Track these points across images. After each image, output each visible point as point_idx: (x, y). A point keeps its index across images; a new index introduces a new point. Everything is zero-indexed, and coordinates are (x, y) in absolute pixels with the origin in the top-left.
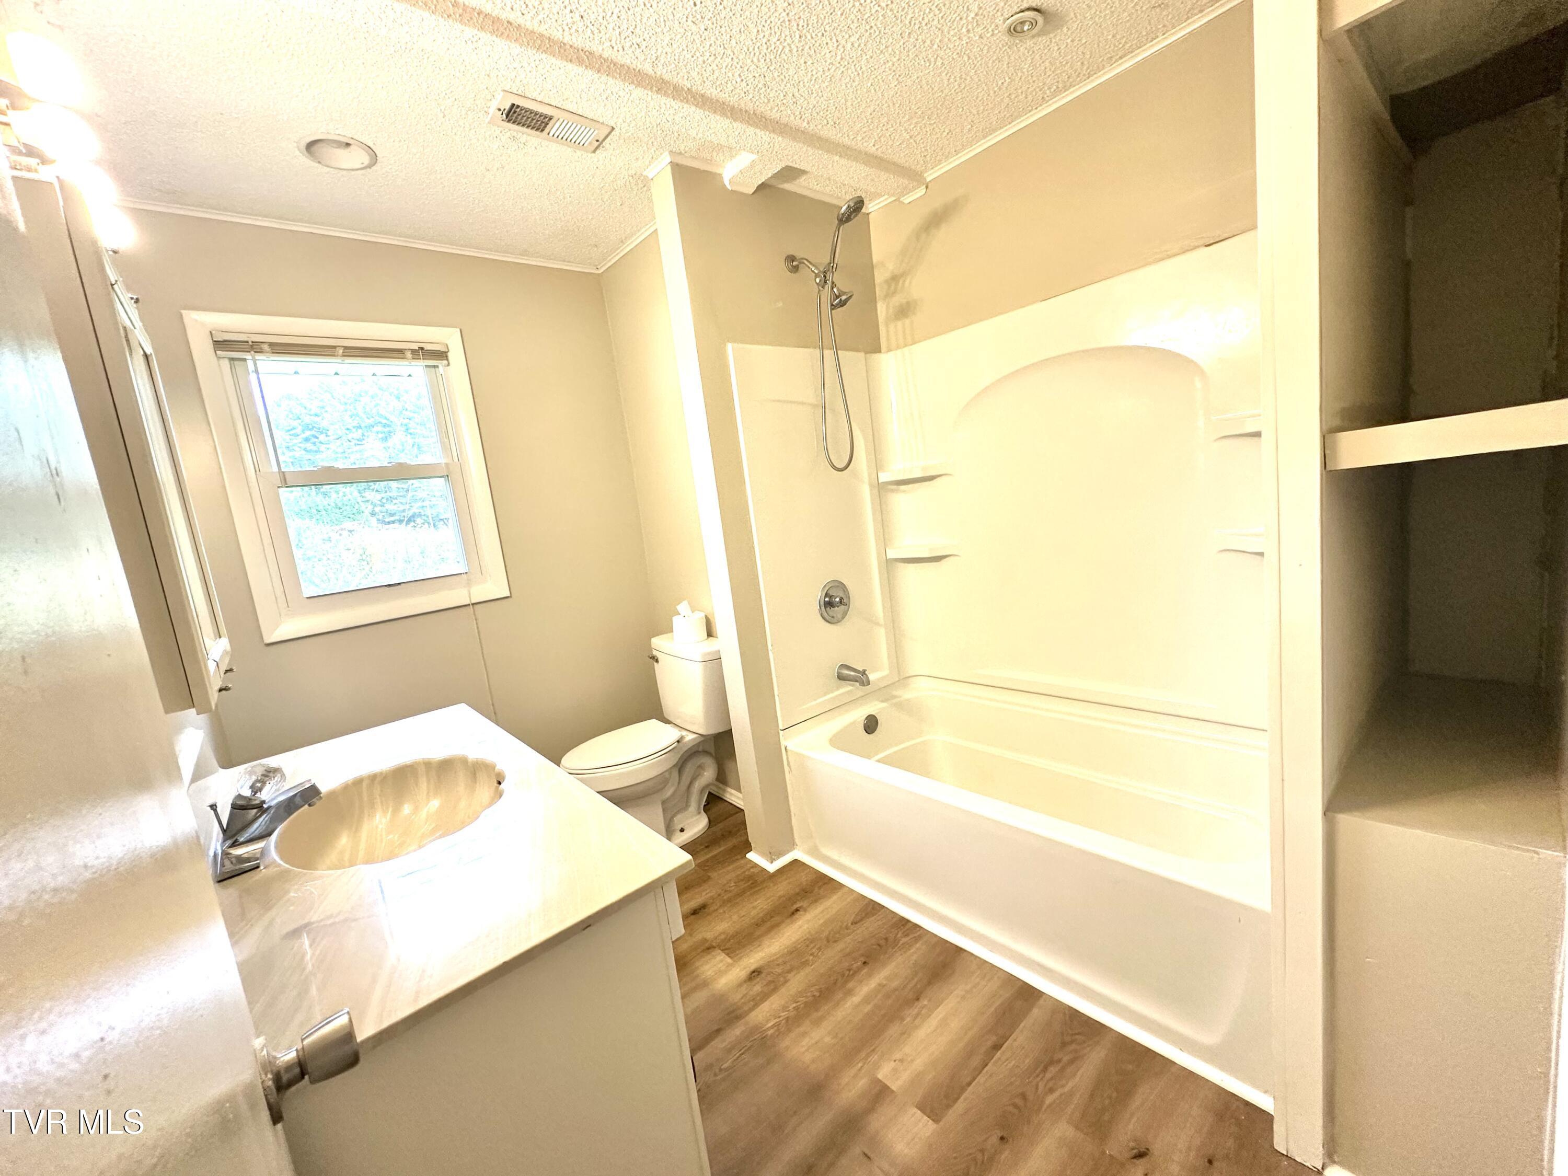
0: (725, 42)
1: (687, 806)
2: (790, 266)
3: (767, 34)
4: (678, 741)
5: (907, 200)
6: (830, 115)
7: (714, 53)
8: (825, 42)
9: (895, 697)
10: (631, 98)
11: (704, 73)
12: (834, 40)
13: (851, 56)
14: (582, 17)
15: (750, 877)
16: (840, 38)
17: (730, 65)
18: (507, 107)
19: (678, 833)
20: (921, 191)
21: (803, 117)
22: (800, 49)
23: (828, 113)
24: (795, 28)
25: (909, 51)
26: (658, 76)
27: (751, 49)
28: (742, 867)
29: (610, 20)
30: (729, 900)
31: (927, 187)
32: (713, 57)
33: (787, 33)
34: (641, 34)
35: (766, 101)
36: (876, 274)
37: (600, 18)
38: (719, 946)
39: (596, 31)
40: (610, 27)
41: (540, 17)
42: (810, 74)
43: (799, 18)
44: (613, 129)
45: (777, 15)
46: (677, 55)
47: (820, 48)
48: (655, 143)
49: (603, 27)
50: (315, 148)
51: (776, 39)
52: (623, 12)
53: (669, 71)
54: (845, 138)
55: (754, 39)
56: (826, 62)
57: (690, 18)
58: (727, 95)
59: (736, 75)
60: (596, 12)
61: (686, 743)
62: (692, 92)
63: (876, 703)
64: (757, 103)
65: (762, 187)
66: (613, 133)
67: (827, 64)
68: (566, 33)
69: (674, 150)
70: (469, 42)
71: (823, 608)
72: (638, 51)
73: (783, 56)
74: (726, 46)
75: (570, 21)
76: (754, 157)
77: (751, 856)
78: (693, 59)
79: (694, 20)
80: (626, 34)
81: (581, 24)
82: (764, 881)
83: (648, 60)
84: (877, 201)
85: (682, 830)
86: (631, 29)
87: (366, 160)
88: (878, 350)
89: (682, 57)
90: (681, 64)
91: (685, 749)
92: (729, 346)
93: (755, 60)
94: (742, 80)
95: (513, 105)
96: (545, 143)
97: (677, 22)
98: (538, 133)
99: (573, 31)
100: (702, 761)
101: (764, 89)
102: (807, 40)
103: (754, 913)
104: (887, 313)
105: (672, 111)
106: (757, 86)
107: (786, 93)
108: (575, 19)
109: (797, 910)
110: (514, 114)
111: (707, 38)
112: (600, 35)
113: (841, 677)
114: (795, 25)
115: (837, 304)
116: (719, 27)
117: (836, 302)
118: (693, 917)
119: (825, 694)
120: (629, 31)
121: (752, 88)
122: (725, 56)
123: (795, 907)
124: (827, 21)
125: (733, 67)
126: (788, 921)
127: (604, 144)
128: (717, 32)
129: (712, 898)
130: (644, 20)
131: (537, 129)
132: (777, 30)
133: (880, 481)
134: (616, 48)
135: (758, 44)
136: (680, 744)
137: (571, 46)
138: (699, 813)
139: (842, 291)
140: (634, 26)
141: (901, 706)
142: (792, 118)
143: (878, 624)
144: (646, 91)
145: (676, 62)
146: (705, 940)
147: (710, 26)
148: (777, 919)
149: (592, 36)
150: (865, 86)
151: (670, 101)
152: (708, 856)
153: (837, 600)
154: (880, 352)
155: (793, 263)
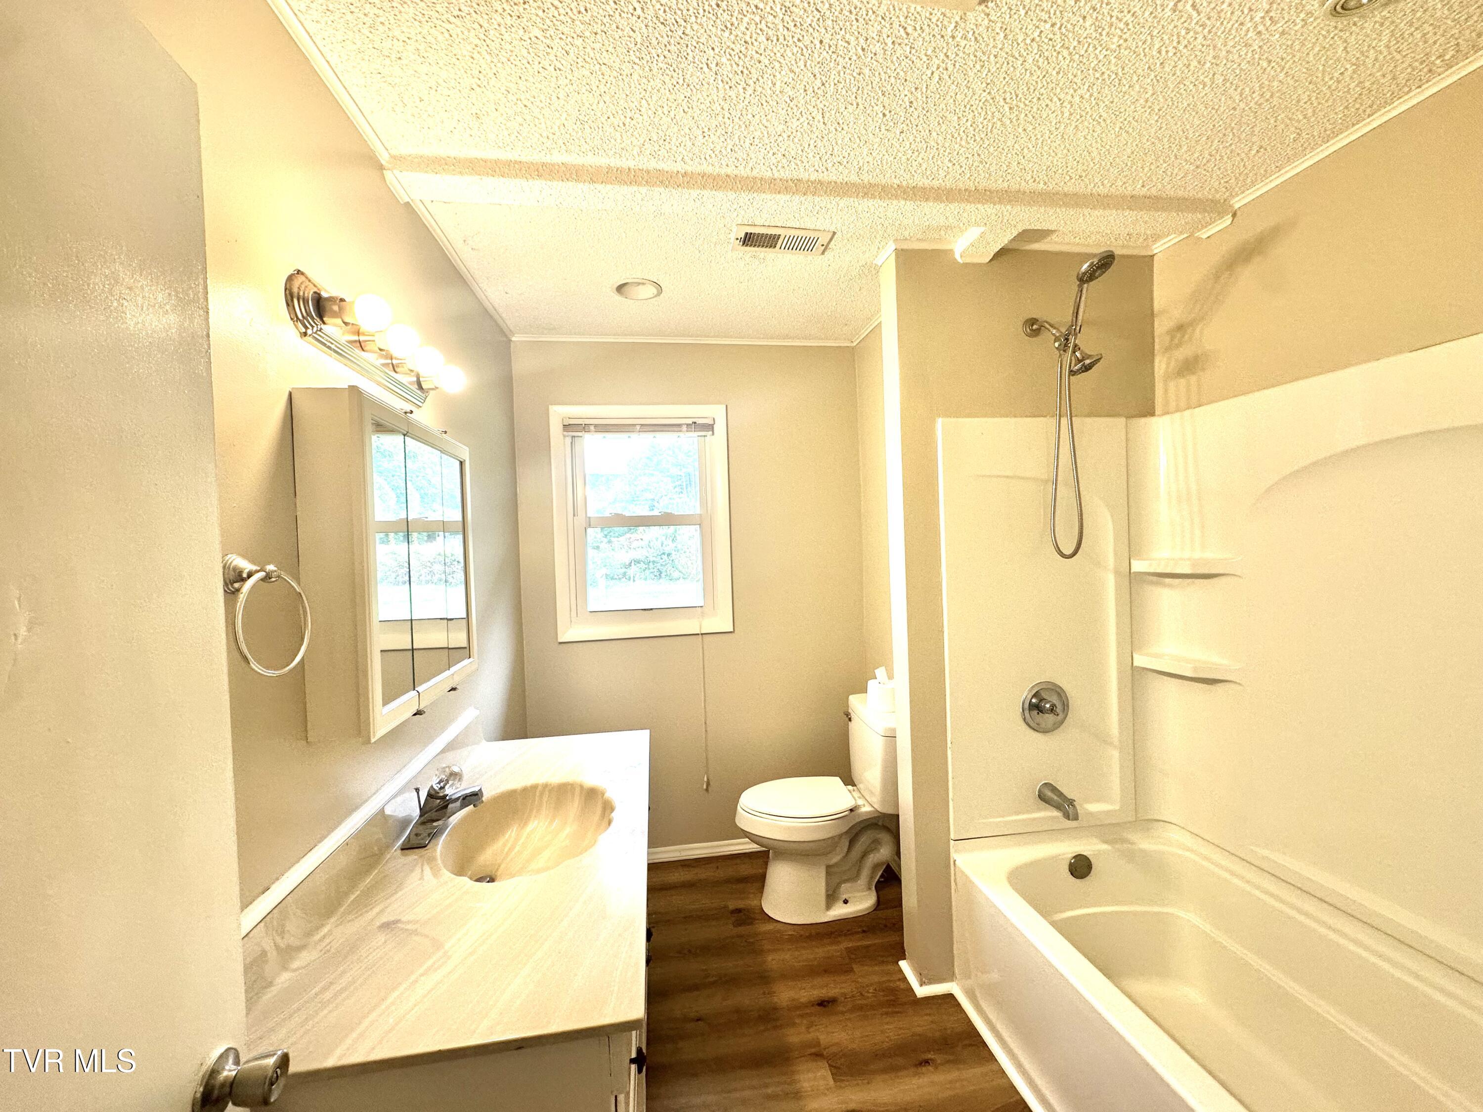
0: (925, 137)
1: (857, 876)
2: (1028, 330)
3: (970, 117)
4: (851, 810)
5: (1204, 234)
6: (1072, 171)
7: (916, 149)
8: (1044, 106)
9: (1124, 841)
10: (840, 208)
11: (911, 168)
12: (1055, 99)
13: (1083, 109)
14: (784, 155)
15: (893, 991)
16: (1062, 96)
17: (937, 154)
18: (743, 236)
19: (841, 903)
20: (1228, 219)
21: (1038, 179)
22: (1014, 120)
23: (1068, 169)
24: (1002, 103)
25: (1166, 82)
26: (865, 182)
27: (956, 135)
28: (888, 973)
29: (809, 151)
30: (861, 1008)
31: (1234, 215)
32: (917, 153)
33: (994, 109)
34: (840, 153)
35: (987, 176)
36: (1156, 324)
37: (800, 152)
38: (827, 1059)
39: (799, 163)
40: (810, 155)
41: (751, 165)
42: (1033, 139)
43: (1005, 92)
44: (834, 233)
45: (977, 97)
46: (879, 161)
47: (1039, 112)
48: (878, 236)
49: (804, 157)
50: (626, 288)
51: (982, 118)
52: (819, 141)
53: (875, 176)
54: (1098, 187)
55: (956, 125)
56: (1051, 122)
57: (883, 128)
58: (941, 181)
59: (946, 161)
60: (794, 148)
61: (862, 813)
62: (902, 187)
63: (1095, 840)
64: (977, 180)
65: (1001, 253)
66: (836, 236)
67: (1053, 124)
68: (775, 171)
69: (899, 238)
70: (697, 200)
71: (1027, 712)
72: (841, 168)
73: (995, 131)
74: (927, 140)
75: (775, 161)
76: (982, 229)
77: (903, 964)
78: (896, 160)
79: (887, 128)
80: (826, 158)
81: (784, 161)
82: (905, 1004)
83: (853, 172)
84: (1162, 242)
85: (846, 902)
86: (830, 152)
87: (655, 291)
88: (1149, 411)
89: (884, 162)
90: (885, 167)
91: (858, 820)
92: (940, 422)
93: (963, 143)
94: (954, 164)
95: (747, 234)
96: (780, 256)
97: (870, 135)
98: (771, 249)
99: (779, 168)
100: (880, 836)
101: (981, 166)
102: (1020, 109)
103: (879, 1038)
104: (1167, 367)
105: (881, 209)
106: (973, 165)
107: (1010, 163)
108: (779, 159)
109: (927, 1062)
110: (749, 240)
111: (905, 139)
112: (804, 165)
113: (1042, 797)
114: (1001, 100)
115: (1078, 370)
116: (915, 127)
117: (1076, 368)
118: (819, 1008)
119: (1018, 813)
120: (828, 155)
121: (967, 168)
122: (928, 149)
123: (930, 1056)
124: (1040, 85)
125: (941, 155)
126: (913, 1070)
127: (830, 246)
128: (914, 131)
129: (844, 995)
130: (840, 142)
131: (771, 247)
132: (980, 110)
133: (1132, 571)
134: (820, 170)
135: (963, 129)
136: (853, 813)
137: (781, 180)
138: (870, 889)
139: (1086, 354)
140: (831, 149)
141: (1131, 856)
142: (1023, 184)
143: (1111, 744)
144: (852, 199)
145: (880, 167)
146: (818, 1044)
147: (905, 128)
148: (900, 1061)
149: (796, 167)
150: (1113, 132)
151: (877, 202)
152: (859, 944)
153: (1048, 706)
154: (1152, 413)
155: (1034, 327)
